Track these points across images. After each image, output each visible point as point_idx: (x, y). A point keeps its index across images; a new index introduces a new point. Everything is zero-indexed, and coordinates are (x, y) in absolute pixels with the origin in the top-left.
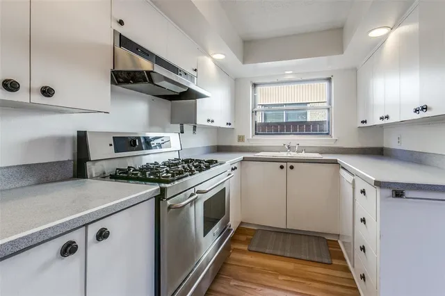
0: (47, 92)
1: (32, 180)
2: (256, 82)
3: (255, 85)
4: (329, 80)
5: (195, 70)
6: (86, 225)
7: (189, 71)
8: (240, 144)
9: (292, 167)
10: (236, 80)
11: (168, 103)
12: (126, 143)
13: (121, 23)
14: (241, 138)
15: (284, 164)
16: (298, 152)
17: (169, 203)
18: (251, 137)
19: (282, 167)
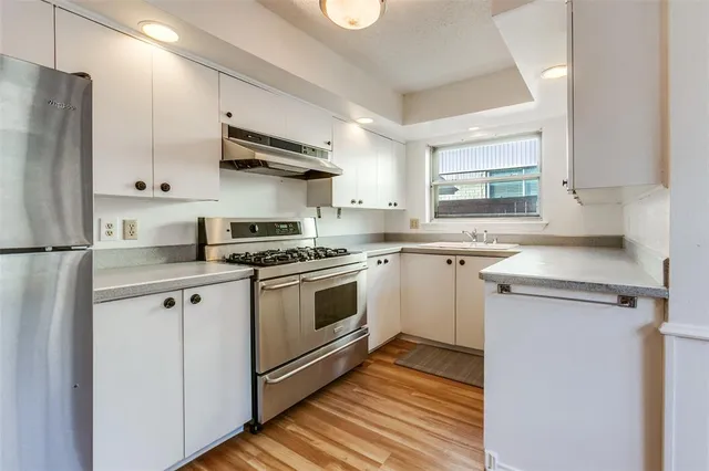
0: (165, 188)
1: (164, 259)
2: (434, 145)
3: (434, 149)
4: (539, 134)
5: (329, 143)
6: (182, 290)
7: (319, 144)
8: (414, 231)
9: (462, 263)
10: (407, 144)
11: (304, 183)
13: (229, 115)
14: (414, 224)
15: (452, 258)
16: (487, 242)
18: (427, 221)
19: (449, 262)
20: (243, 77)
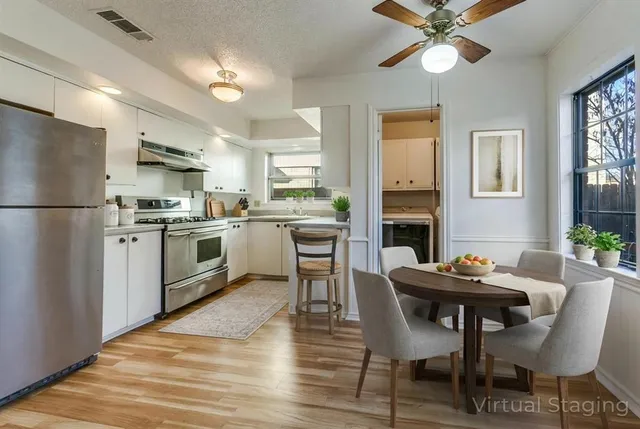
2: (272, 152)
3: (271, 155)
5: (202, 150)
6: (127, 234)
7: (195, 151)
8: (257, 208)
9: (286, 226)
10: (253, 149)
12: (146, 204)
13: (143, 134)
14: (257, 203)
15: (280, 223)
17: (169, 233)
18: (266, 201)
19: (278, 226)
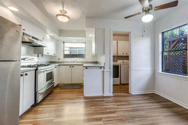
2: (64, 41)
4: (85, 43)
5: (43, 39)
6: (24, 72)
7: (41, 39)
8: (59, 61)
9: (73, 67)
10: (57, 40)
11: (33, 48)
13: (24, 30)
14: (59, 59)
15: (71, 66)
16: (76, 63)
17: (39, 71)
18: (62, 58)
20: (26, 20)
